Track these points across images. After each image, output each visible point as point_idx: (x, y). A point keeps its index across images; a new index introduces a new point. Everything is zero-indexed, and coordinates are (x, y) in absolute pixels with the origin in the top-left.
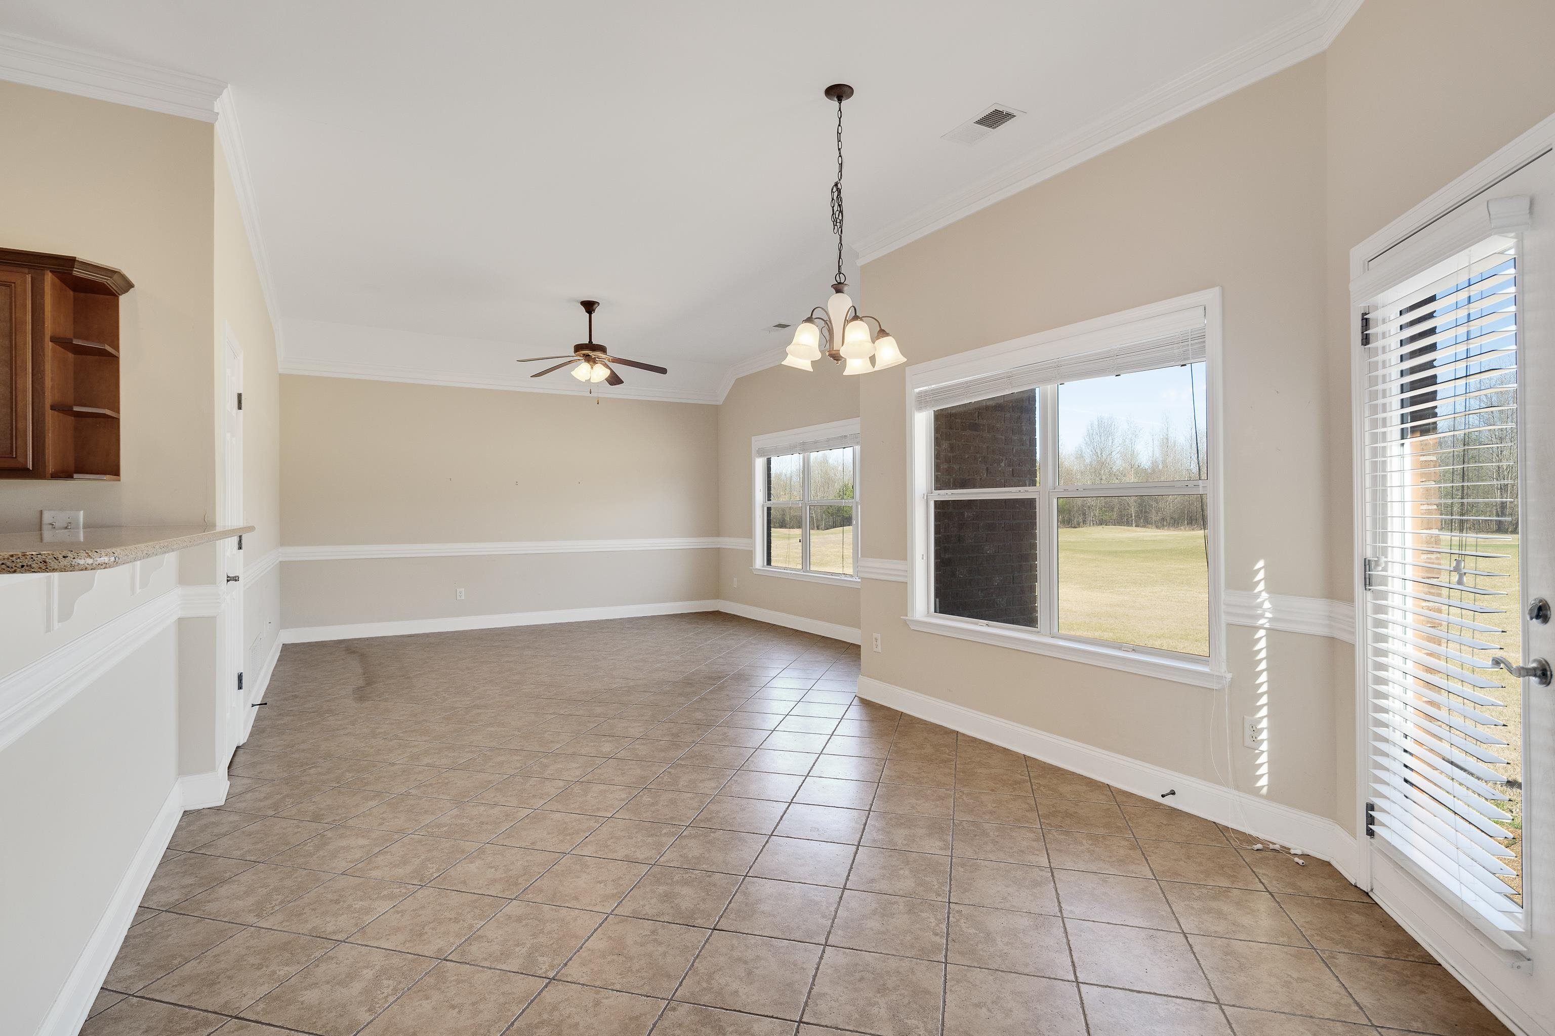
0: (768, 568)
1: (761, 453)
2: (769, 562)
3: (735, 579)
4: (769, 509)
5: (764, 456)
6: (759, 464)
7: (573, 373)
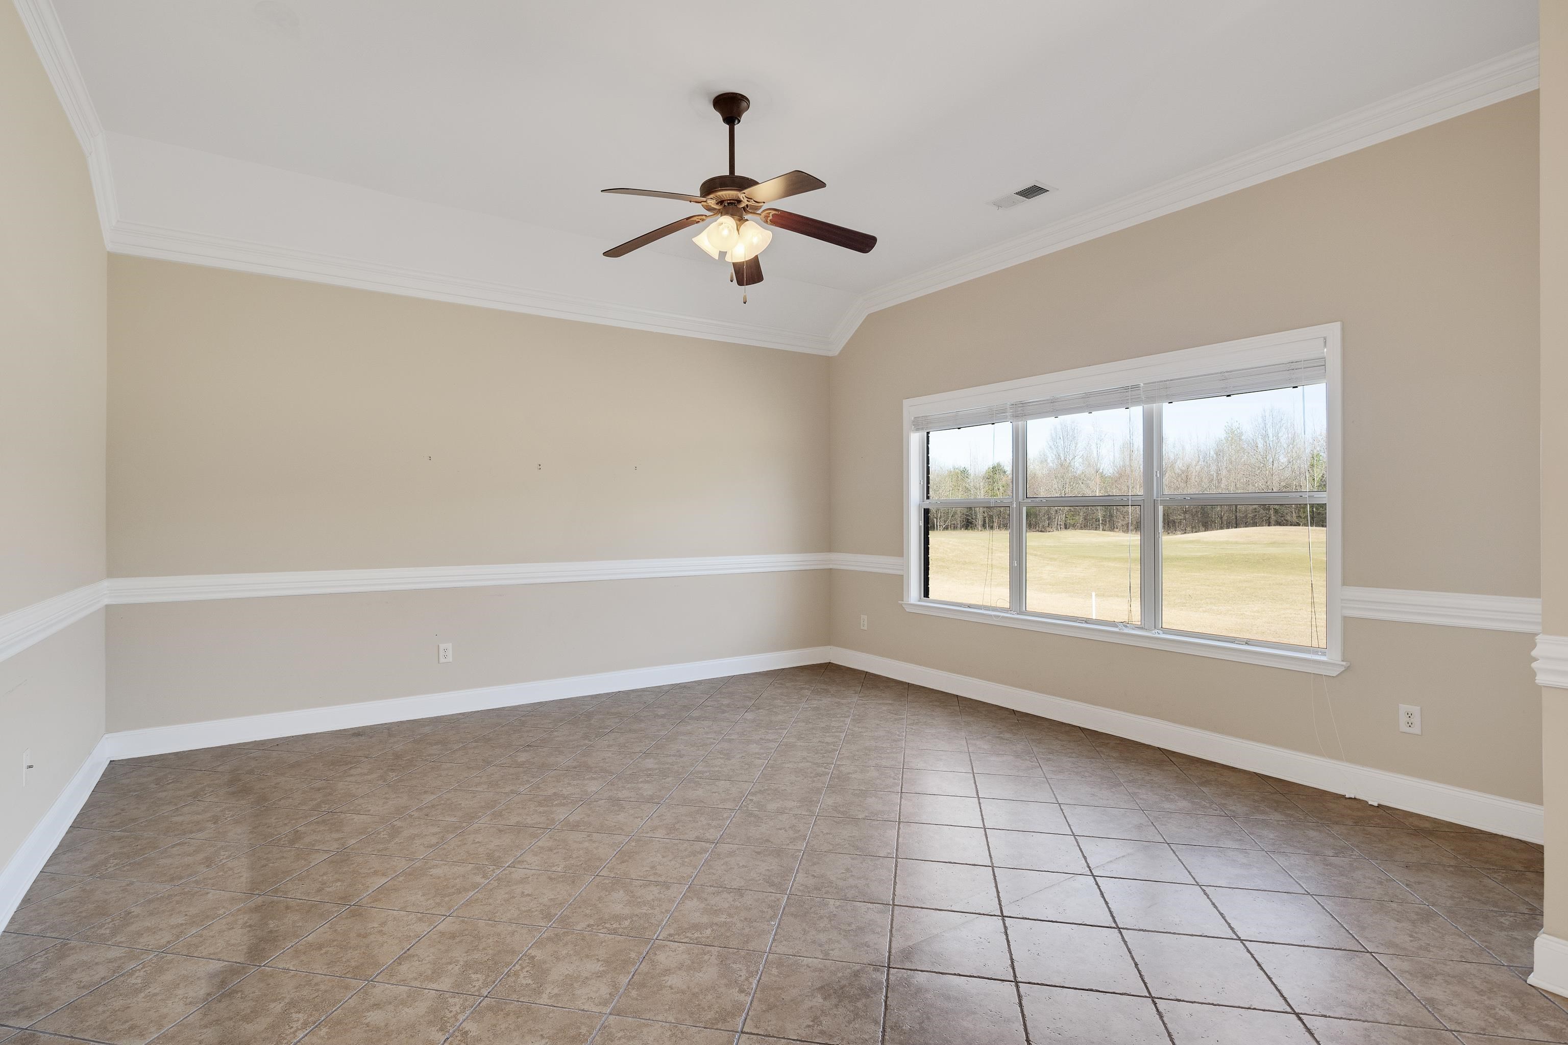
0: (925, 603)
1: (918, 425)
2: (926, 594)
3: (864, 617)
4: (927, 512)
5: (922, 429)
6: (915, 439)
7: (696, 240)
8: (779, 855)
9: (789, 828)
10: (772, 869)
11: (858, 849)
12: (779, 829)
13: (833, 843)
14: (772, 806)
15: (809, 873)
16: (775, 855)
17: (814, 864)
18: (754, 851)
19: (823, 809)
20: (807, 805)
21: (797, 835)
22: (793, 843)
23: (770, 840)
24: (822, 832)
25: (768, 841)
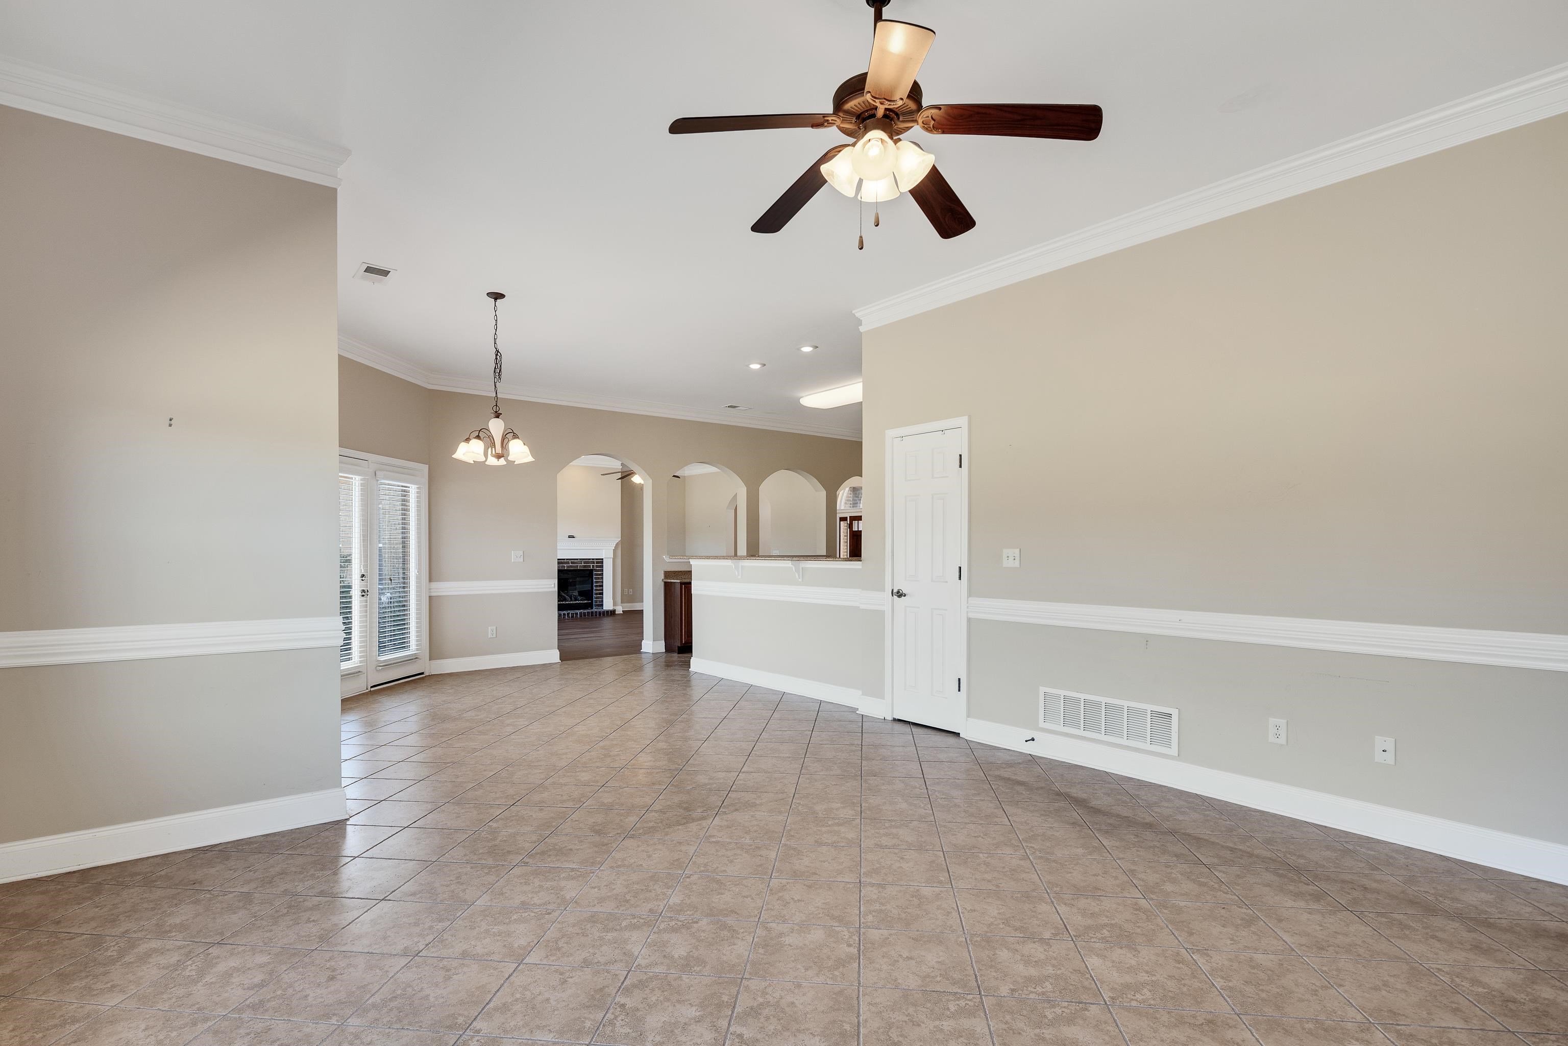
8: (795, 872)
9: (789, 903)
10: (797, 860)
11: (718, 881)
12: (801, 901)
13: (741, 886)
14: (817, 935)
15: (765, 858)
16: (798, 872)
17: (761, 865)
18: (819, 875)
19: (750, 933)
20: (771, 939)
21: (780, 894)
22: (782, 885)
23: (807, 887)
24: (752, 899)
25: (810, 887)
